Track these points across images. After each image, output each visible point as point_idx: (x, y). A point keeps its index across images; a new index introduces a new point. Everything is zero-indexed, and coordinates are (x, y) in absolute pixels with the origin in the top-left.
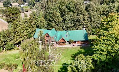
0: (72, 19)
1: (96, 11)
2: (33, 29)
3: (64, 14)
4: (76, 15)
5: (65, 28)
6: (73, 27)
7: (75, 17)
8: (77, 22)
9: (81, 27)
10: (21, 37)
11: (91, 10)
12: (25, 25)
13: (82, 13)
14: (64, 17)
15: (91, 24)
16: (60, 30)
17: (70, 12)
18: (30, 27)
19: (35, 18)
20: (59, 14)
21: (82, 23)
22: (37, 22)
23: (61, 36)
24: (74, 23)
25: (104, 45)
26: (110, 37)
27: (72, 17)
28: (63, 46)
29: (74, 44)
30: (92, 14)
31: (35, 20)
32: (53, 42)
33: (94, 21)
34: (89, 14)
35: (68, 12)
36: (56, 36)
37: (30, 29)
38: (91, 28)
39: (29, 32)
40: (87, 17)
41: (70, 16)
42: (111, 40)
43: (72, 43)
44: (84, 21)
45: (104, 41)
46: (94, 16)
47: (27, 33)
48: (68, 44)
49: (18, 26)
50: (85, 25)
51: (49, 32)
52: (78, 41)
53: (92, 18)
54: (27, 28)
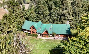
0: (57, 13)
1: (82, 7)
2: (22, 21)
3: (51, 8)
4: (62, 10)
5: (51, 21)
6: (58, 21)
7: (60, 11)
8: (62, 16)
9: (65, 21)
10: (10, 28)
11: (76, 5)
12: (15, 17)
13: (67, 8)
14: (51, 11)
15: (76, 19)
16: (46, 22)
17: (56, 7)
18: (19, 19)
19: (25, 11)
20: (46, 8)
21: (67, 17)
22: (26, 14)
23: (45, 29)
24: (60, 17)
25: (73, 47)
26: (80, 39)
27: (57, 12)
28: (46, 38)
29: (57, 37)
30: (77, 10)
31: (24, 13)
32: (38, 34)
33: (79, 16)
34: (74, 9)
35: (55, 6)
36: (41, 28)
37: (18, 21)
38: (75, 22)
39: (18, 23)
40: (71, 12)
41: (56, 11)
42: (80, 42)
43: (55, 36)
44: (68, 16)
45: (74, 42)
46: (78, 11)
47: (16, 25)
48: (51, 36)
49: (7, 18)
50: (70, 20)
51: (35, 24)
52: (60, 34)
53: (77, 13)
54: (17, 20)
